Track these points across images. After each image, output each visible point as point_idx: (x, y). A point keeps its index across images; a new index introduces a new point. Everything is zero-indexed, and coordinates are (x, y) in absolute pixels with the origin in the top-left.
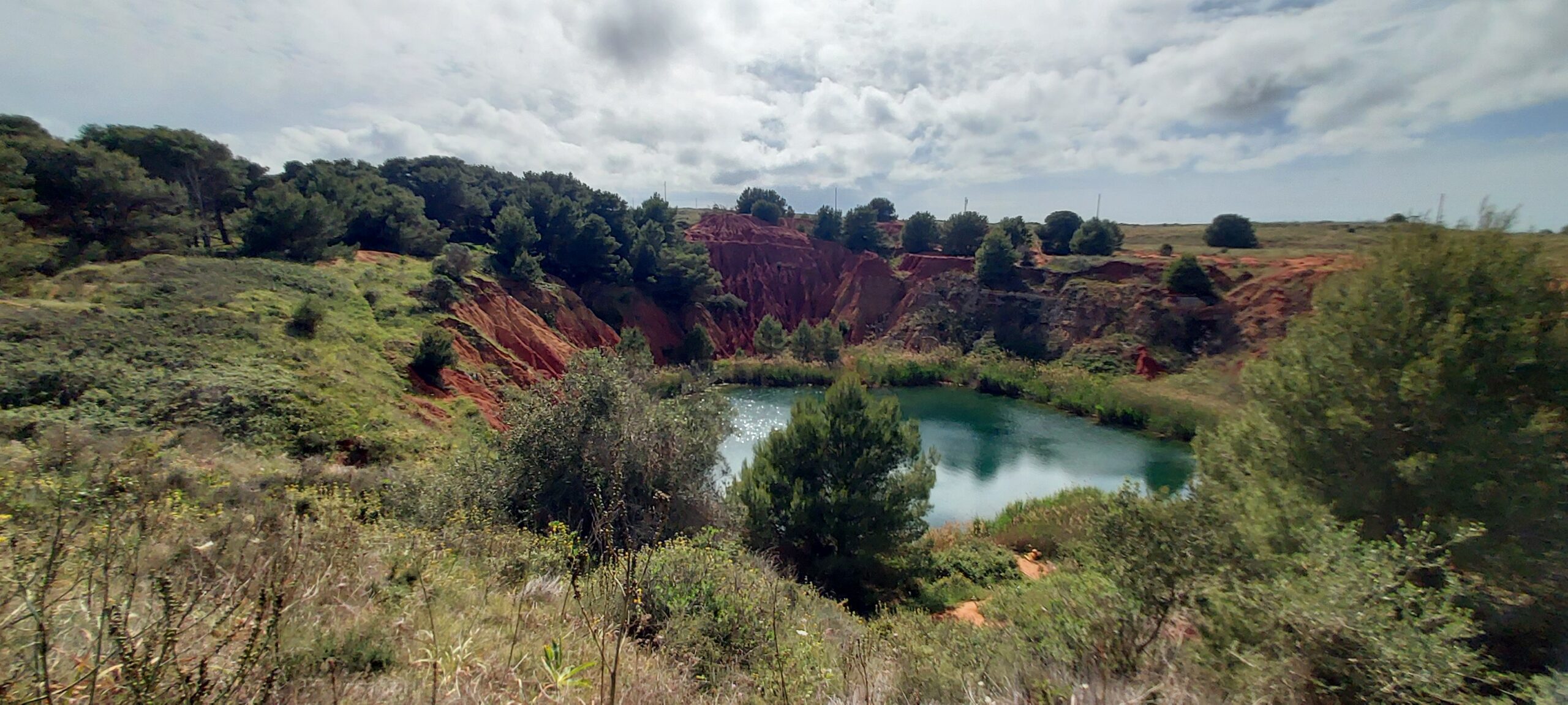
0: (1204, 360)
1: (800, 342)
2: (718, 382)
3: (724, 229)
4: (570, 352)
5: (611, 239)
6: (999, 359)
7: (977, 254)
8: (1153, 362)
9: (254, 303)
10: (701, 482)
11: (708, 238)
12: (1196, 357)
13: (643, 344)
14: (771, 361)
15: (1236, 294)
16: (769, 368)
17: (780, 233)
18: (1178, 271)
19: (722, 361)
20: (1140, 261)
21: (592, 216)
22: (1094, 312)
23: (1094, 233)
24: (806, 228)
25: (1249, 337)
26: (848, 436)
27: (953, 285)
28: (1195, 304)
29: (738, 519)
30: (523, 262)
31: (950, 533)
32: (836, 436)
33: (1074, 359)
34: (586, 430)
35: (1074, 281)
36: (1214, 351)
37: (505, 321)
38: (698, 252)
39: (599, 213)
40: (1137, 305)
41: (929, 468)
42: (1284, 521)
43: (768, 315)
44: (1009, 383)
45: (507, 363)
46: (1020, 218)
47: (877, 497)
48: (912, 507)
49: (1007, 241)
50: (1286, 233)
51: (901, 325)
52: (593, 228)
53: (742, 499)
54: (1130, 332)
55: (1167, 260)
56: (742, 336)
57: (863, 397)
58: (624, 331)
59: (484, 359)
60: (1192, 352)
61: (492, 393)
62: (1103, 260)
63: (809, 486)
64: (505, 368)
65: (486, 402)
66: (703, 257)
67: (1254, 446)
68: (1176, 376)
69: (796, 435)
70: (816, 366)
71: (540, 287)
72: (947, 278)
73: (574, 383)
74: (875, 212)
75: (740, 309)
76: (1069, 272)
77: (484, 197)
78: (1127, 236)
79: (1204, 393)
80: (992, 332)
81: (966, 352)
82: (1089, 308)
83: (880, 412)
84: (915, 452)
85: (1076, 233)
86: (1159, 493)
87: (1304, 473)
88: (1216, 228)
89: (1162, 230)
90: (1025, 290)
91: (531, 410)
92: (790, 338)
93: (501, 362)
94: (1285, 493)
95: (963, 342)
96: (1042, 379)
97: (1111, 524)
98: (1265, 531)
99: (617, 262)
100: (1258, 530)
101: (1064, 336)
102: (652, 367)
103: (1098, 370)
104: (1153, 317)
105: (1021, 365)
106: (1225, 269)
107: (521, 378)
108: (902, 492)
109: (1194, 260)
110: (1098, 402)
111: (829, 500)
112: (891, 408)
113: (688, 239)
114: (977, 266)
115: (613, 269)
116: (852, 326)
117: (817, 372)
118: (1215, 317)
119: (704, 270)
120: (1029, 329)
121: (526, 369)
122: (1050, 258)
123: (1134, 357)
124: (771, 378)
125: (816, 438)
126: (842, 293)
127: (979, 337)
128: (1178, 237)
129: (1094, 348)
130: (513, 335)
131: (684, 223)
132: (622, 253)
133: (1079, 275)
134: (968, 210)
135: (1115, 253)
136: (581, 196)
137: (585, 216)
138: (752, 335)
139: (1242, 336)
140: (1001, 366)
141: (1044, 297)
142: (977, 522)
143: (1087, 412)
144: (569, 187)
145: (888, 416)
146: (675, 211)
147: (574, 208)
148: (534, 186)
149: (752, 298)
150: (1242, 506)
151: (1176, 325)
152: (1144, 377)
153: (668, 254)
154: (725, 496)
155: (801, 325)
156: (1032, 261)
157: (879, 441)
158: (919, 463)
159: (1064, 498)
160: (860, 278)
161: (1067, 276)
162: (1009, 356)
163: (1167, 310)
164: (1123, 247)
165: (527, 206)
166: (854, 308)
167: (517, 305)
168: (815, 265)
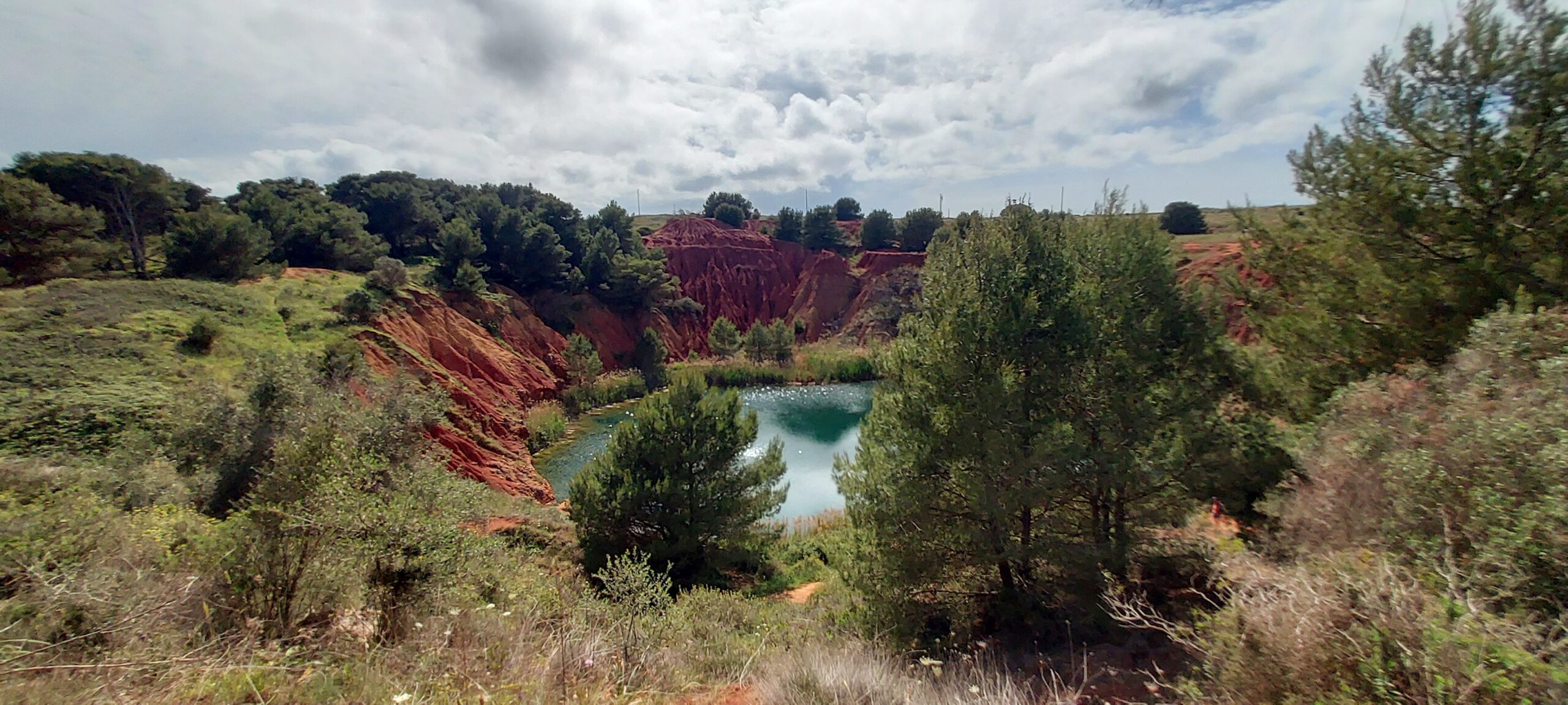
1: (753, 343)
3: (686, 234)
4: (512, 360)
5: (560, 248)
9: (149, 322)
11: (670, 243)
13: (590, 350)
14: (723, 363)
16: (720, 368)
17: (742, 235)
19: (676, 364)
21: (542, 226)
24: (768, 230)
27: (905, 280)
30: (465, 274)
37: (442, 332)
38: (655, 257)
39: (549, 222)
43: (723, 317)
51: (855, 322)
52: (541, 237)
56: (698, 338)
58: (571, 337)
64: (425, 378)
66: (659, 262)
70: (767, 366)
71: (483, 297)
72: (900, 274)
74: (839, 211)
75: (698, 313)
77: (437, 210)
83: (718, 404)
88: (1167, 216)
92: (743, 339)
93: (419, 372)
99: (568, 270)
102: (600, 372)
112: (728, 400)
113: (647, 245)
115: (564, 278)
116: (807, 325)
117: (768, 371)
119: (658, 275)
121: (447, 379)
124: (722, 378)
126: (800, 291)
130: (449, 346)
131: (645, 229)
132: (574, 261)
134: (923, 206)
136: (540, 206)
137: (534, 225)
138: (707, 337)
144: (528, 197)
145: (724, 408)
146: (634, 218)
147: (524, 219)
148: (488, 197)
149: (709, 301)
153: (621, 261)
155: (755, 326)
157: (712, 431)
160: (817, 276)
165: (475, 218)
166: (810, 307)
167: (456, 317)
168: (774, 266)
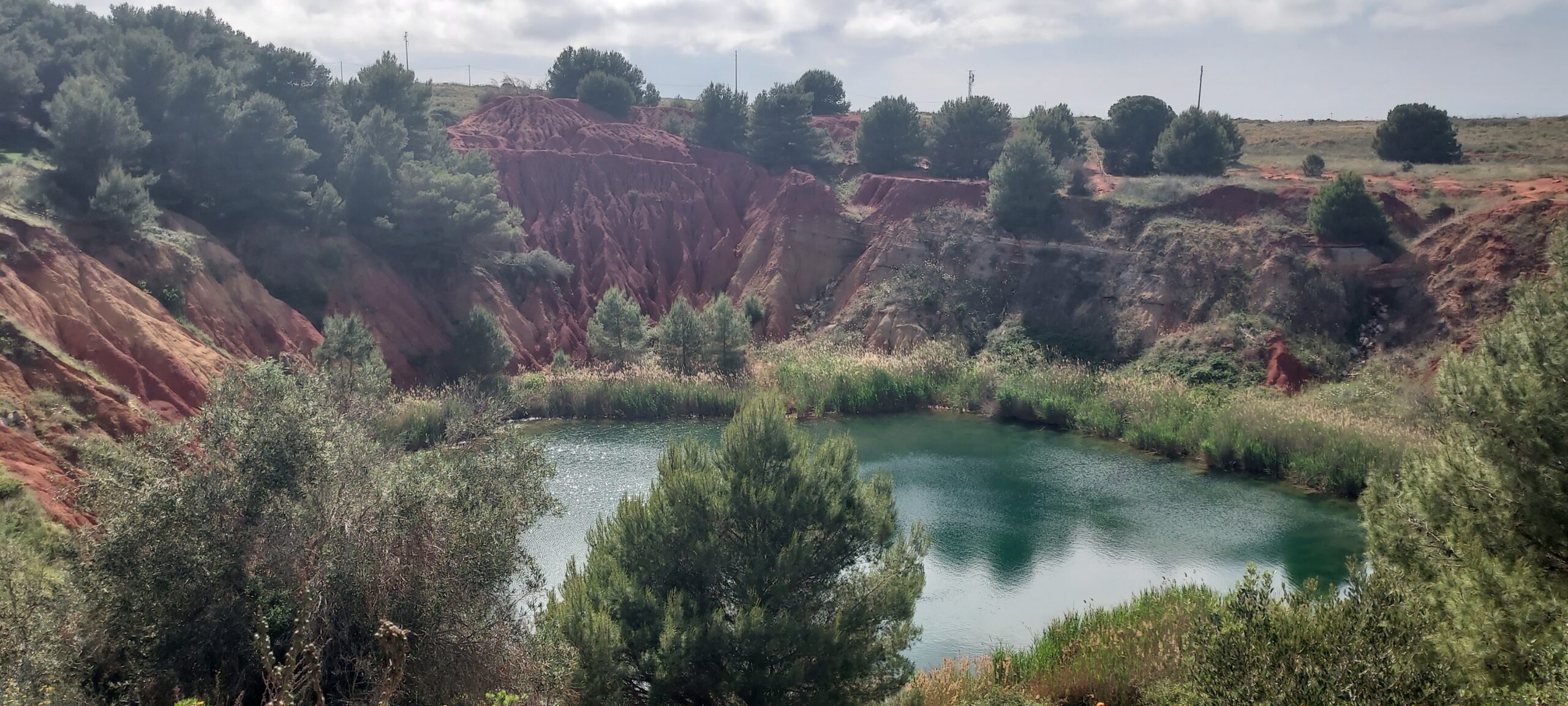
0: (1378, 359)
1: (673, 339)
2: (519, 416)
3: (526, 128)
4: (219, 366)
5: (298, 144)
6: (1032, 362)
7: (991, 174)
8: (1297, 362)
10: (488, 604)
11: (495, 143)
12: (1365, 352)
13: (369, 348)
14: (620, 376)
15: (1429, 242)
16: (616, 387)
17: (634, 135)
18: (1331, 202)
19: (528, 377)
20: (1272, 186)
21: (258, 97)
22: (1194, 276)
23: (1192, 134)
24: (680, 126)
25: (1450, 317)
26: (762, 507)
27: (949, 231)
28: (1362, 259)
29: (559, 672)
30: (115, 188)
31: (953, 679)
32: (743, 509)
33: (1162, 359)
34: (251, 517)
35: (1160, 221)
36: (1393, 342)
37: (78, 306)
38: (476, 169)
39: (276, 91)
40: (1267, 263)
41: (911, 561)
42: (1509, 628)
43: (614, 290)
44: (1050, 406)
45: (83, 390)
46: (1063, 108)
47: (819, 619)
48: (882, 636)
49: (1043, 149)
50: (1507, 137)
51: (857, 304)
52: (260, 121)
53: (567, 633)
54: (1256, 310)
55: (1316, 184)
56: (565, 329)
57: (790, 436)
58: (330, 323)
59: (31, 382)
60: (1358, 344)
61: (50, 450)
62: (1206, 184)
63: (694, 605)
64: (79, 399)
65: (40, 469)
66: (485, 180)
67: (1458, 501)
68: (1329, 388)
69: (668, 509)
70: (704, 382)
71: (151, 237)
72: (939, 218)
73: (227, 427)
74: (809, 97)
75: (560, 279)
76: (1152, 204)
77: (23, 56)
78: (1248, 141)
79: (1378, 414)
80: (1019, 316)
81: (974, 350)
82: (1186, 270)
83: (822, 462)
84: (885, 536)
85: (1162, 136)
86: (1301, 588)
87: (1538, 546)
88: (1392, 128)
89: (1306, 130)
90: (1078, 238)
91: (137, 483)
92: (656, 331)
93: (68, 389)
94: (1509, 581)
95: (969, 335)
96: (1107, 398)
97: (1225, 646)
98: (1477, 647)
99: (312, 189)
100: (1467, 645)
101: (1144, 319)
102: (387, 392)
103: (1203, 378)
104: (1294, 282)
105: (1070, 374)
106: (1410, 200)
107: (114, 419)
108: (865, 607)
109: (1359, 182)
110: (1205, 435)
111: (731, 628)
112: (840, 455)
113: (455, 145)
114: (992, 195)
115: (303, 203)
116: (768, 307)
117: (709, 393)
118: (1395, 283)
119: (489, 205)
120: (1082, 310)
121: (123, 401)
122: (1119, 181)
123: (1263, 355)
124: (619, 404)
125: (705, 514)
126: (751, 245)
127: (997, 325)
128: (1332, 143)
129: (1195, 339)
130: (95, 332)
131: (446, 114)
132: (323, 169)
133: (1171, 209)
134: (974, 94)
135: (1229, 171)
136: (233, 57)
137: (244, 96)
138: (584, 327)
139: (1439, 315)
140: (1037, 374)
141: (1110, 251)
142: (998, 659)
143: (1186, 453)
144: (210, 39)
145: (835, 471)
146: (427, 91)
147: (219, 81)
148: (134, 35)
149: (582, 256)
150: (1441, 605)
151: (1329, 296)
152: (1279, 389)
153: (415, 174)
154: (533, 631)
155: (676, 306)
156: (1088, 186)
157: (820, 514)
158: (892, 553)
159: (1149, 605)
160: (783, 218)
161: (1146, 214)
162: (1050, 358)
163: (1316, 271)
164: (1244, 160)
165: (120, 76)
166: (772, 274)
167: (103, 274)
168: (699, 195)
